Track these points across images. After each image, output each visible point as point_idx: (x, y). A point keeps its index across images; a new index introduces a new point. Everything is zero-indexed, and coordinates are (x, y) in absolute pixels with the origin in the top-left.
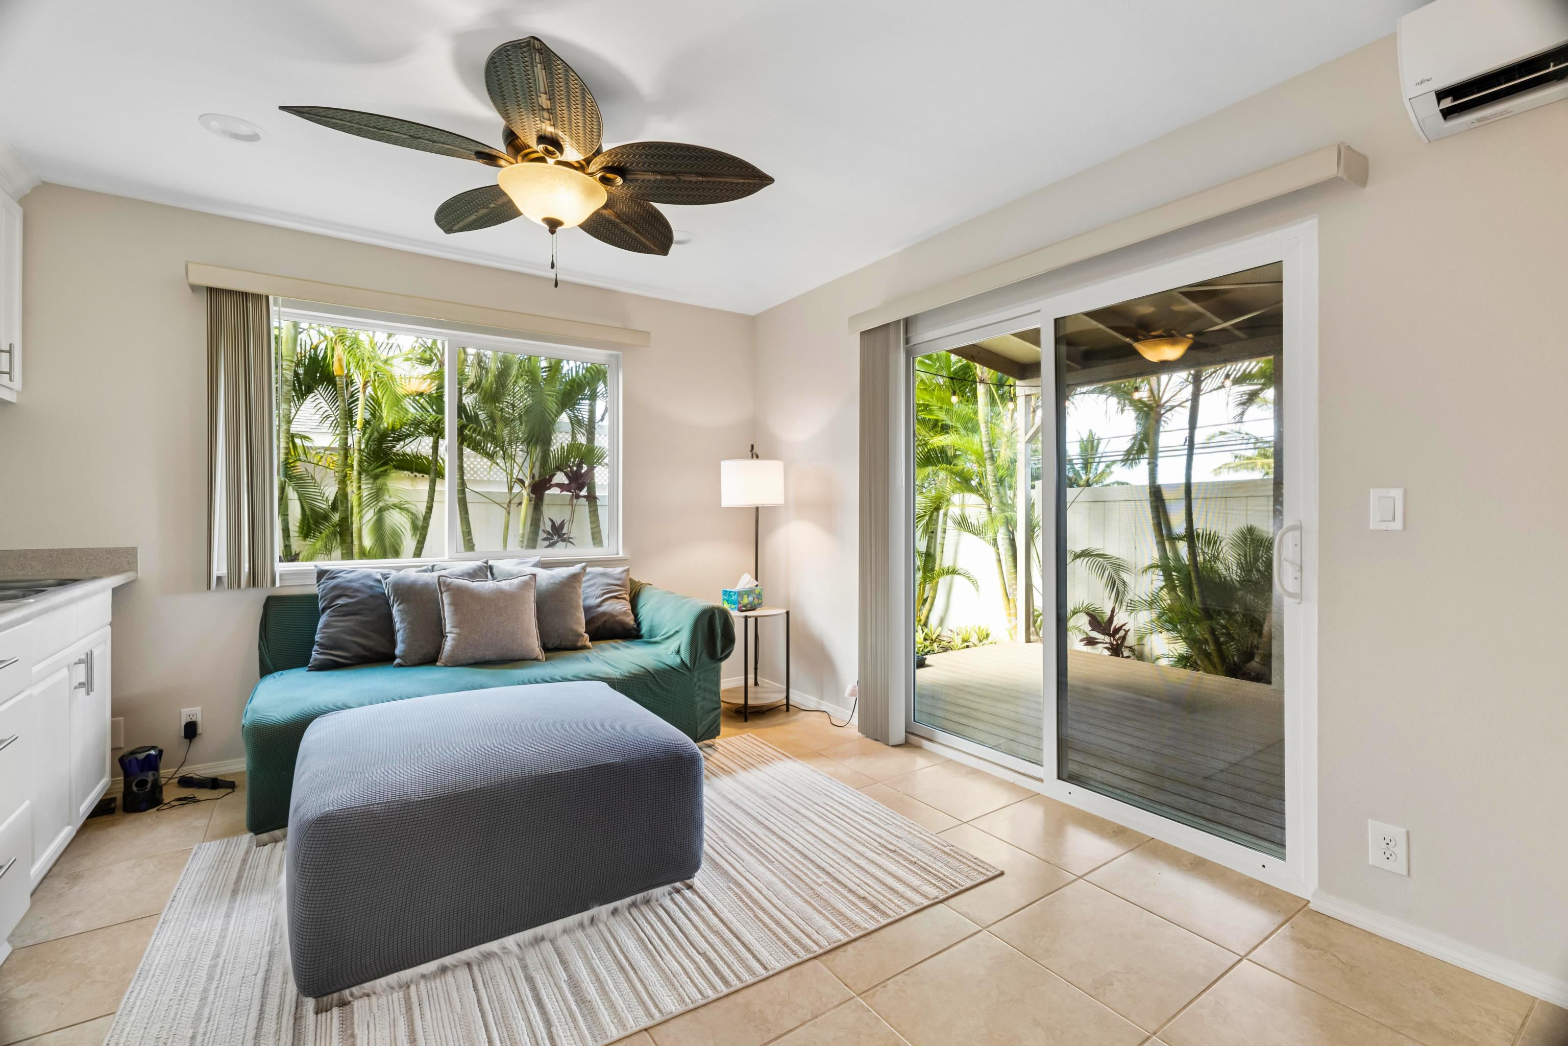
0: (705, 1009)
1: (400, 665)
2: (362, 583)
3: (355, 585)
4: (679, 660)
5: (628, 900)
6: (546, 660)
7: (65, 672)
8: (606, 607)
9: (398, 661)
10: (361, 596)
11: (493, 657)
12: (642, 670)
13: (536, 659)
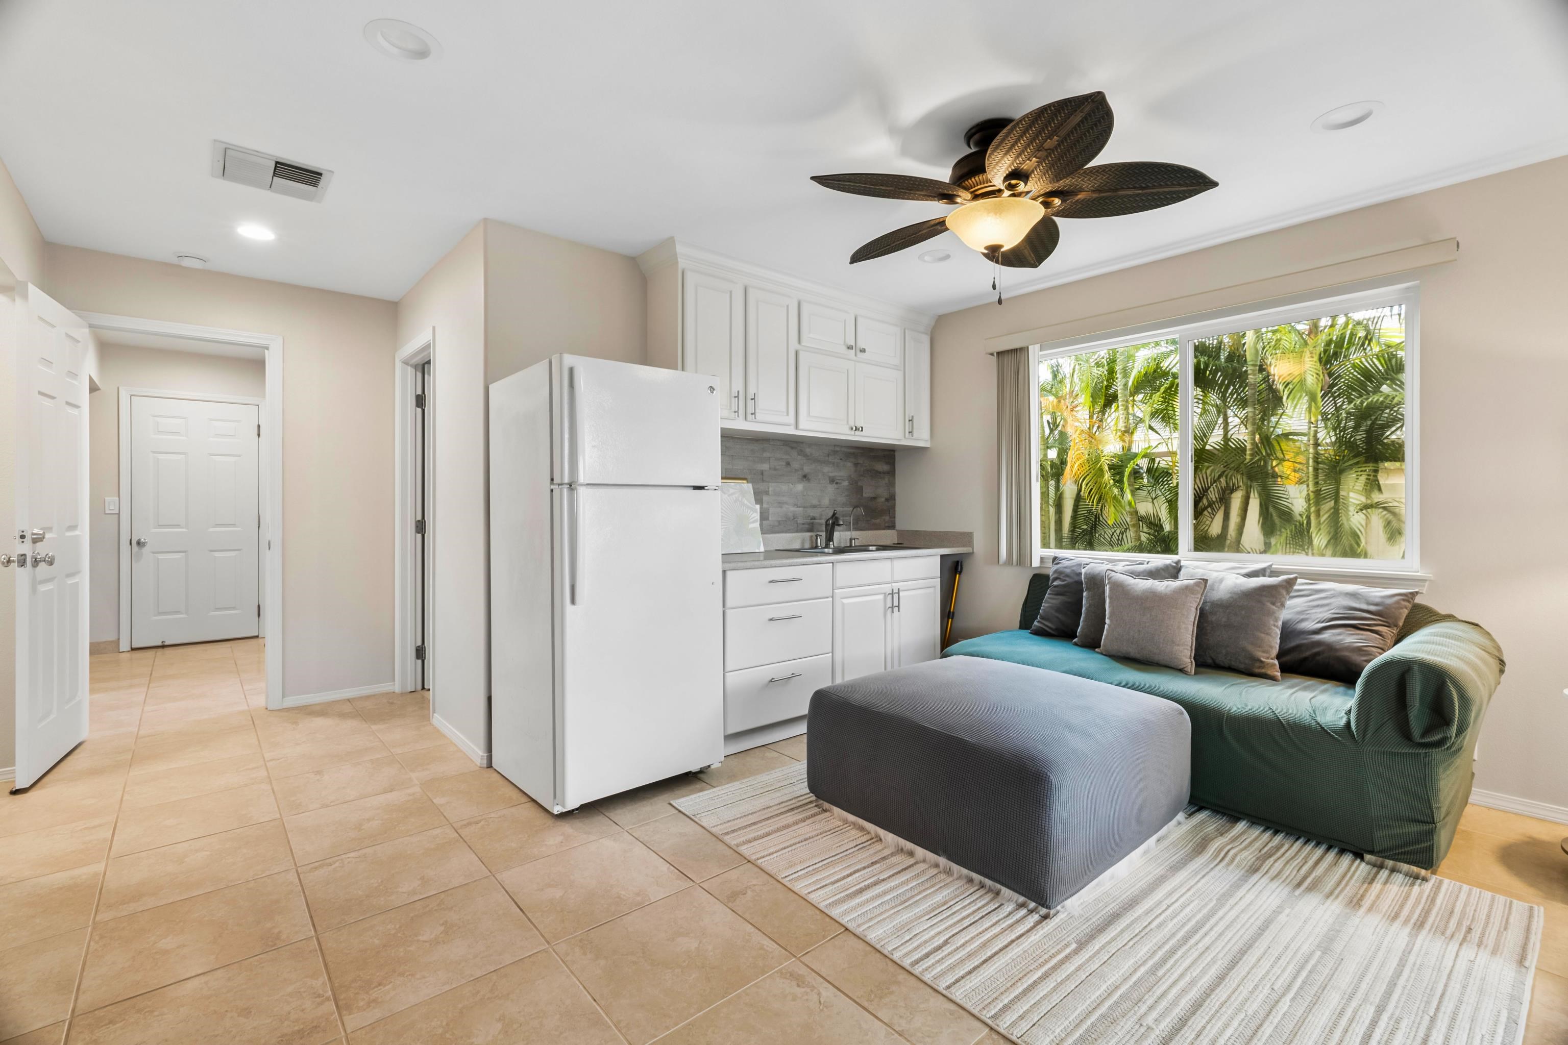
0: (882, 957)
1: (1076, 644)
2: (1073, 570)
3: (1068, 571)
4: (1343, 722)
5: (965, 871)
6: (1195, 674)
7: (881, 597)
8: (1326, 636)
9: (1075, 640)
10: (1069, 580)
11: (1138, 656)
12: (1271, 716)
13: (1182, 671)
